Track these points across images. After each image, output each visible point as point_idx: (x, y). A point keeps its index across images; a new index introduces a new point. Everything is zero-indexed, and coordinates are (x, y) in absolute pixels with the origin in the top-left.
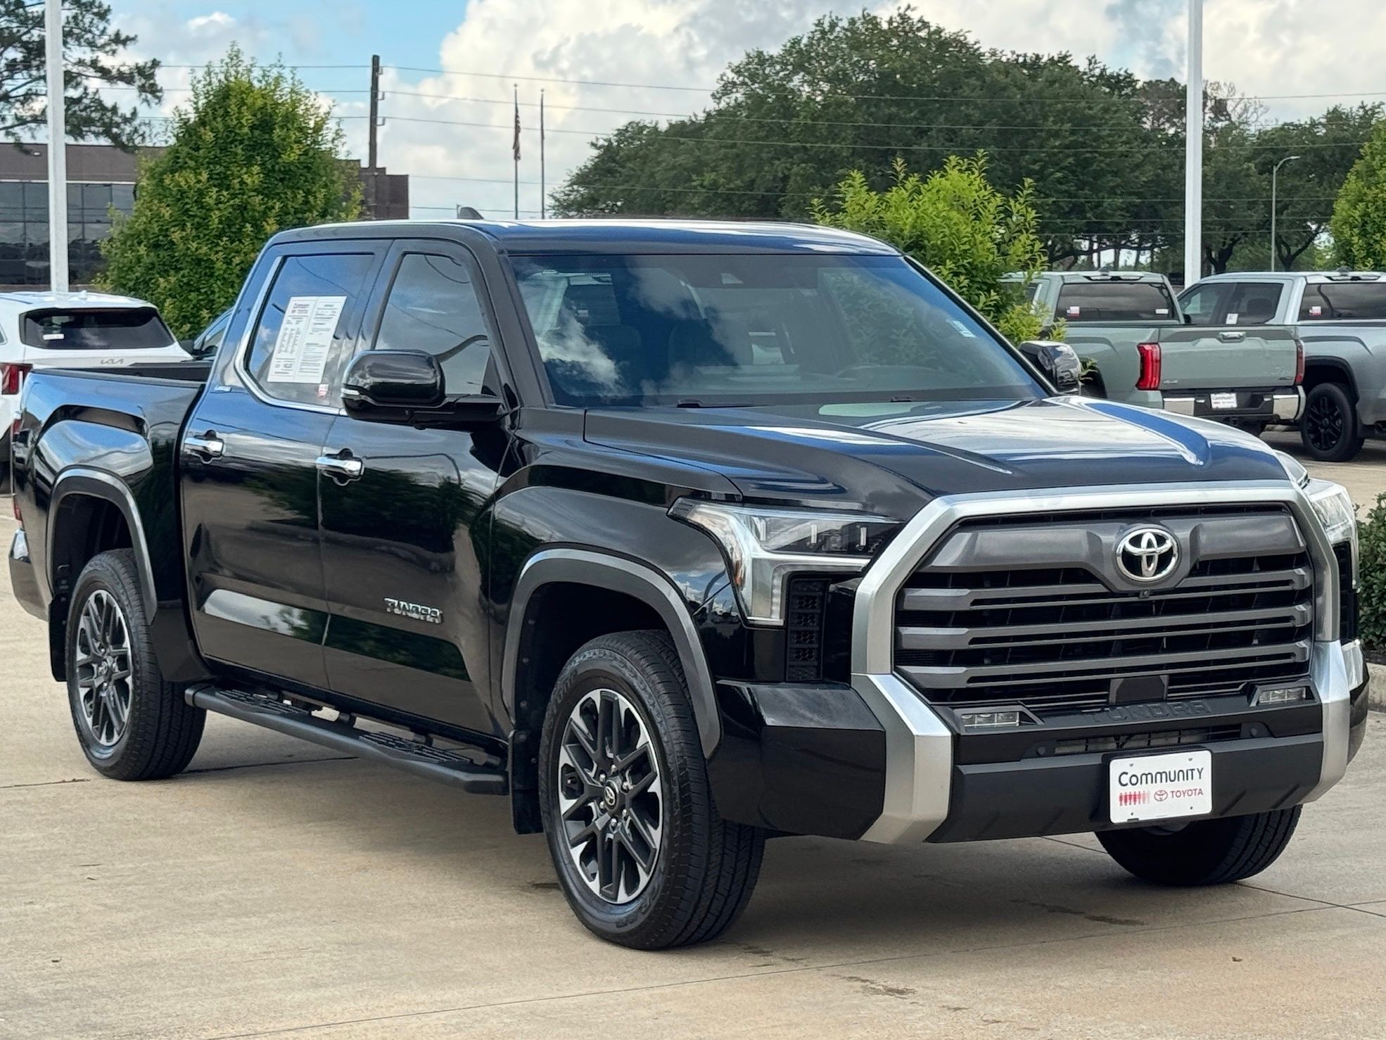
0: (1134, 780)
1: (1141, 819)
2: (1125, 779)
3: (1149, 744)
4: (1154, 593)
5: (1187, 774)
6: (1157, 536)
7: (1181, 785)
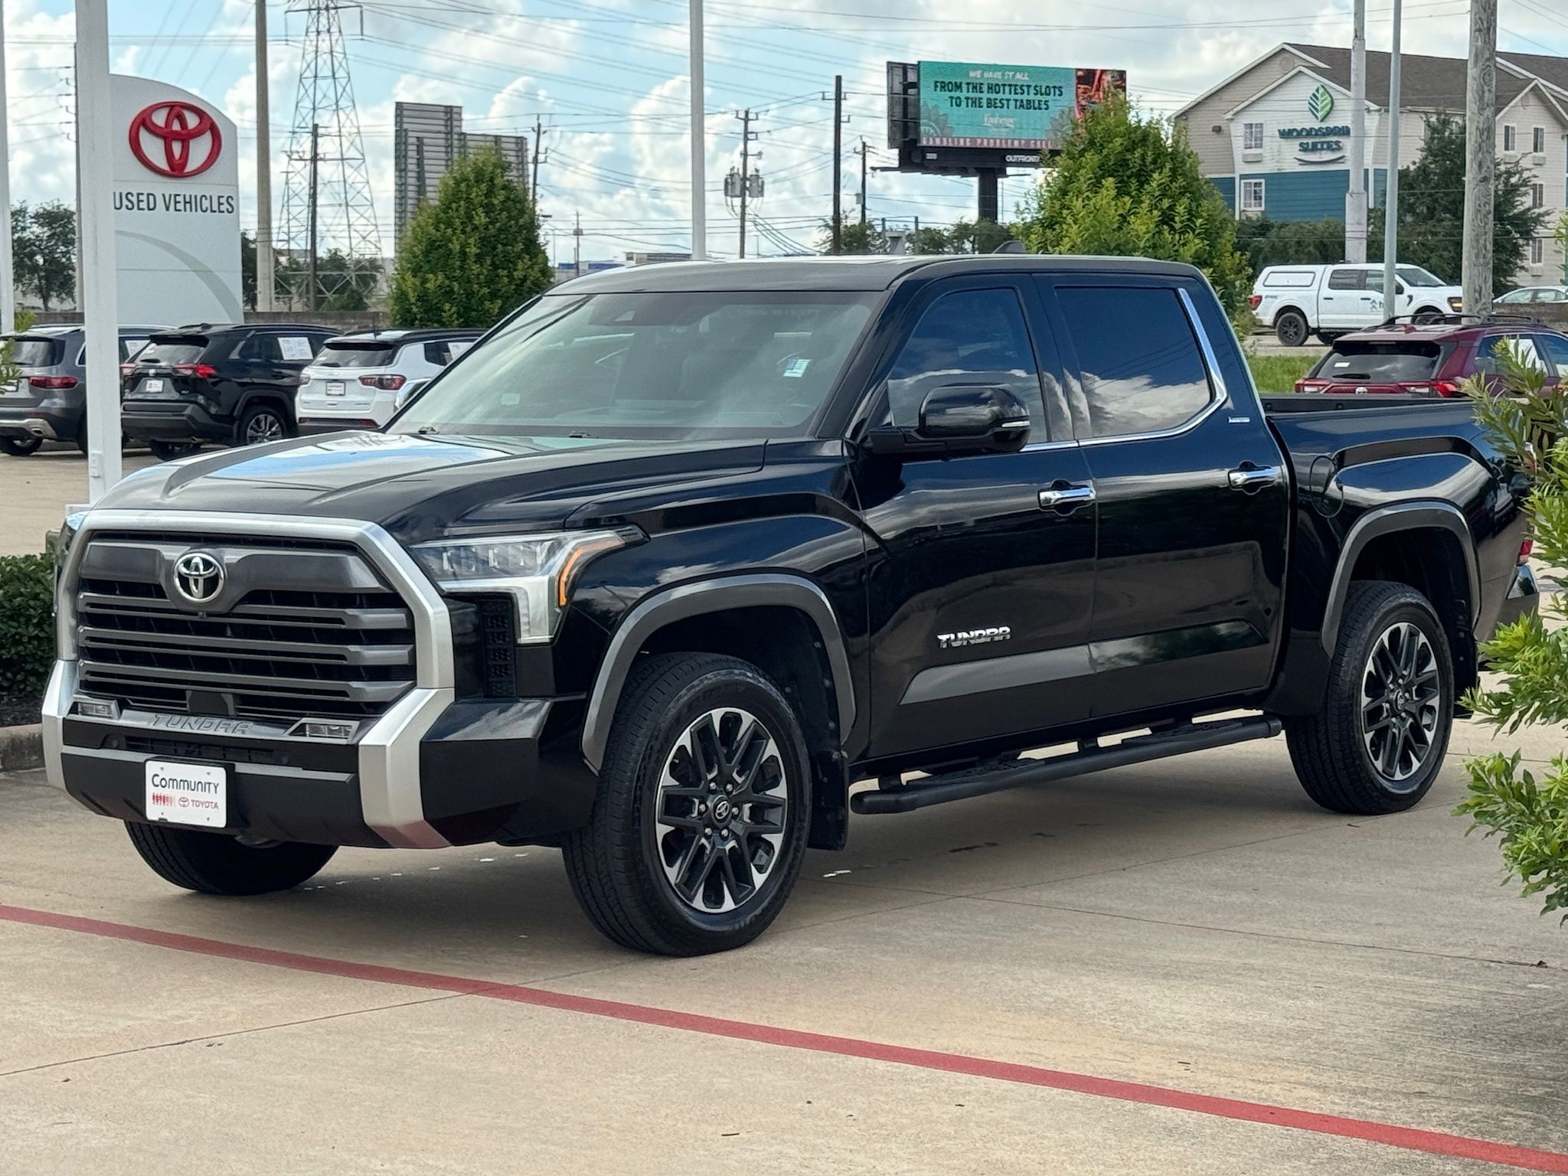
0: (163, 783)
1: (169, 820)
2: (157, 780)
3: (176, 750)
4: (209, 615)
5: (205, 786)
6: (205, 561)
7: (199, 795)
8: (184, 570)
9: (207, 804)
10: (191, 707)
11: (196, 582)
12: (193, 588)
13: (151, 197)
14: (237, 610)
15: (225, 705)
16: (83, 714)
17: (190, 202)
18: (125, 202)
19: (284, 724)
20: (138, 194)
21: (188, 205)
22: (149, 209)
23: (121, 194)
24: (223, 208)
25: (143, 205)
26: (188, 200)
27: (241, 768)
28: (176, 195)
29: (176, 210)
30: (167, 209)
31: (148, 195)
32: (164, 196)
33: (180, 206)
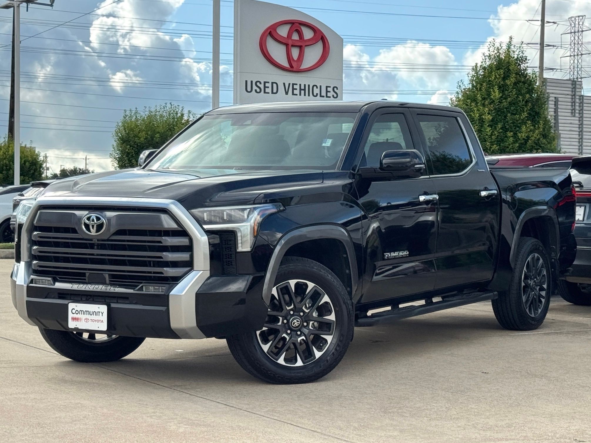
8: (87, 222)
9: (98, 321)
10: (88, 280)
11: (93, 226)
12: (92, 229)
13: (275, 85)
14: (111, 238)
15: (105, 278)
16: (35, 284)
17: (305, 90)
18: (255, 87)
19: (133, 287)
20: (265, 83)
21: (303, 92)
22: (273, 93)
23: (252, 82)
24: (329, 94)
25: (269, 90)
26: (303, 87)
27: (113, 305)
28: (293, 84)
29: (293, 94)
30: (287, 93)
31: (272, 83)
32: (284, 84)
33: (297, 92)
